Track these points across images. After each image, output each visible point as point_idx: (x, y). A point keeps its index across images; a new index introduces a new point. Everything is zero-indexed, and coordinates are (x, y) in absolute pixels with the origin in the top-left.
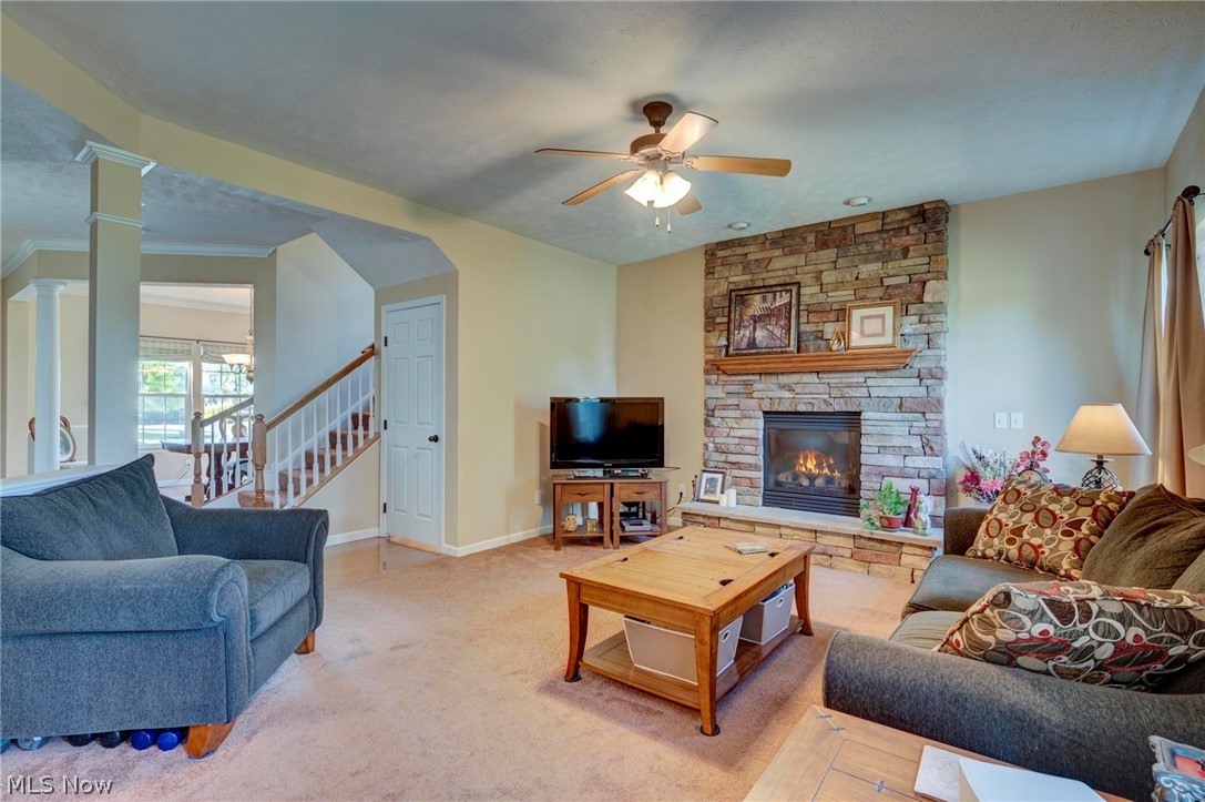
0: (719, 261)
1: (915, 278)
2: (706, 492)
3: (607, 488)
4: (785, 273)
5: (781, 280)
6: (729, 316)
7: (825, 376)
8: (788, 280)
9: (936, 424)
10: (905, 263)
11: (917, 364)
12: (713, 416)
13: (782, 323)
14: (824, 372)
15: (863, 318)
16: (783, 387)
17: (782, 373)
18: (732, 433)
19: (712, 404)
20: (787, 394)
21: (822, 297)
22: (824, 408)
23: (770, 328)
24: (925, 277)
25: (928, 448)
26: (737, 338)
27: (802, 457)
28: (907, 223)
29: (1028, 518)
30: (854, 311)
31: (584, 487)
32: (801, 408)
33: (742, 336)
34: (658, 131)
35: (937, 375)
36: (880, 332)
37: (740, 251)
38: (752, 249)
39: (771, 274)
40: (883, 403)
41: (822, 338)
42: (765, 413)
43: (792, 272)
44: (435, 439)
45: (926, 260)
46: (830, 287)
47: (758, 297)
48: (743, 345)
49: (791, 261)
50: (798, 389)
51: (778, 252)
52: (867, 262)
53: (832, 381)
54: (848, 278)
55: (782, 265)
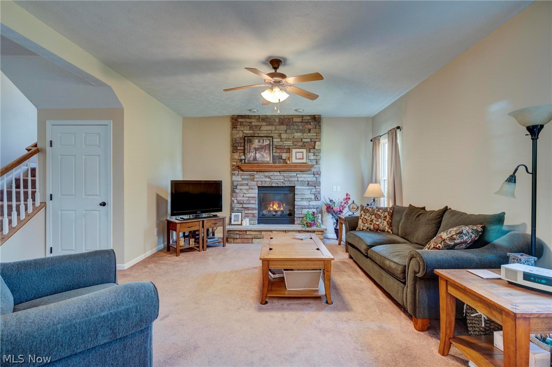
0: (239, 123)
1: (313, 140)
2: (234, 221)
3: (201, 223)
4: (267, 132)
5: (266, 135)
6: (244, 146)
7: (282, 173)
8: (268, 135)
9: (319, 190)
10: (309, 134)
11: (313, 170)
12: (236, 188)
13: (267, 151)
14: (282, 171)
15: (296, 152)
16: (266, 177)
17: (266, 171)
18: (245, 196)
19: (235, 183)
20: (268, 180)
21: (281, 143)
22: (282, 185)
23: (262, 153)
24: (315, 140)
25: (317, 198)
26: (249, 156)
27: (271, 203)
28: (310, 121)
29: (373, 217)
30: (293, 150)
31: (191, 223)
32: (274, 185)
33: (250, 156)
34: (276, 71)
35: (319, 174)
36: (302, 157)
37: (248, 120)
38: (253, 120)
39: (261, 132)
40: (302, 183)
41: (281, 159)
42: (258, 187)
43: (270, 132)
44: (104, 204)
45: (316, 134)
46: (284, 140)
47: (257, 141)
48: (251, 159)
49: (269, 128)
50: (272, 178)
51: (264, 124)
52: (297, 132)
53: (285, 175)
54: (290, 137)
55: (266, 129)
